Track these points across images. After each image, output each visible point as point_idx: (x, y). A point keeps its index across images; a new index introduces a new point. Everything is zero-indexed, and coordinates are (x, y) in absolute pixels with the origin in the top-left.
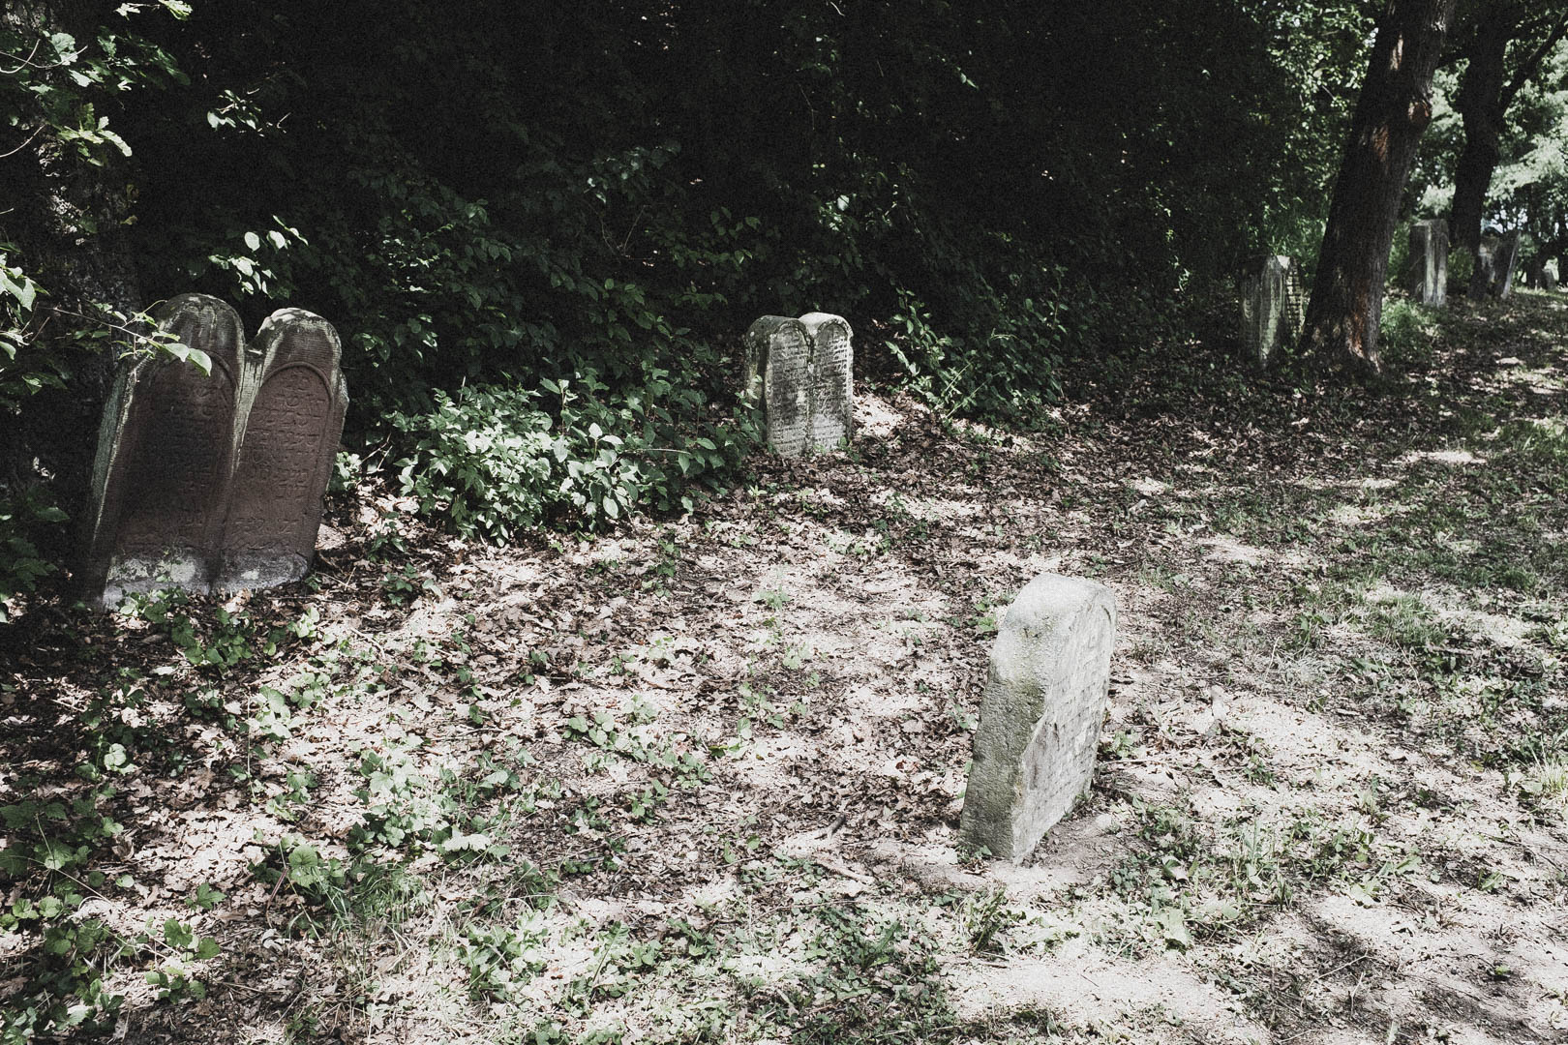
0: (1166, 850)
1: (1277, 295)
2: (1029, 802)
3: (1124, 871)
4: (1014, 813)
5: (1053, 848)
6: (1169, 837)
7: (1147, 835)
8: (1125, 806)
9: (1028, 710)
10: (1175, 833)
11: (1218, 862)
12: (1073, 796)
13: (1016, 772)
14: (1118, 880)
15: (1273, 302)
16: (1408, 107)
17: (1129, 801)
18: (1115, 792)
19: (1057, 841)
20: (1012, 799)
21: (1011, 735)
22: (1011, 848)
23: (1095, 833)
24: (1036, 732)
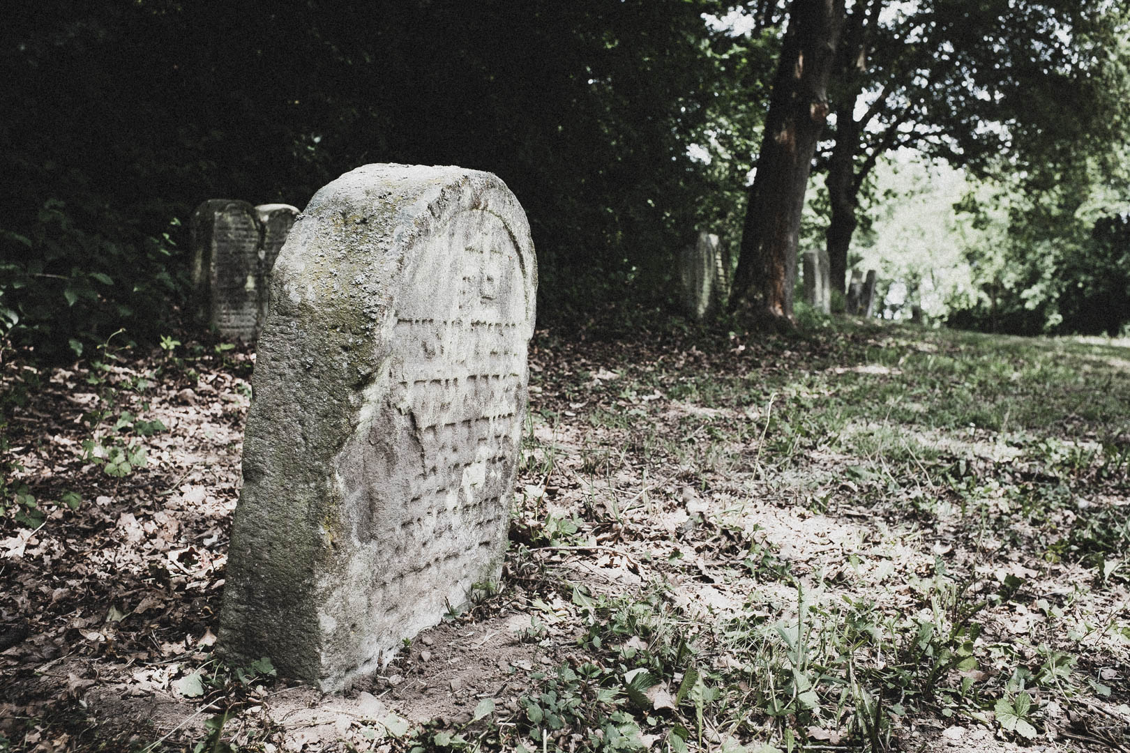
0: (631, 664)
1: (709, 265)
2: (357, 567)
3: (550, 698)
4: (323, 584)
5: (415, 668)
6: (635, 643)
7: (597, 641)
8: (559, 603)
9: (343, 361)
10: (646, 634)
11: (727, 677)
12: (467, 585)
13: (322, 495)
14: (535, 713)
15: (706, 270)
16: (809, 109)
17: (567, 595)
18: (545, 584)
19: (426, 655)
20: (318, 555)
21: (311, 417)
22: (317, 658)
23: (502, 641)
24: (366, 414)
